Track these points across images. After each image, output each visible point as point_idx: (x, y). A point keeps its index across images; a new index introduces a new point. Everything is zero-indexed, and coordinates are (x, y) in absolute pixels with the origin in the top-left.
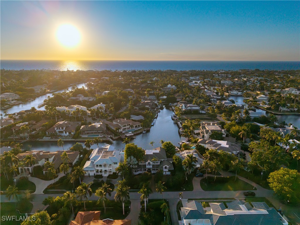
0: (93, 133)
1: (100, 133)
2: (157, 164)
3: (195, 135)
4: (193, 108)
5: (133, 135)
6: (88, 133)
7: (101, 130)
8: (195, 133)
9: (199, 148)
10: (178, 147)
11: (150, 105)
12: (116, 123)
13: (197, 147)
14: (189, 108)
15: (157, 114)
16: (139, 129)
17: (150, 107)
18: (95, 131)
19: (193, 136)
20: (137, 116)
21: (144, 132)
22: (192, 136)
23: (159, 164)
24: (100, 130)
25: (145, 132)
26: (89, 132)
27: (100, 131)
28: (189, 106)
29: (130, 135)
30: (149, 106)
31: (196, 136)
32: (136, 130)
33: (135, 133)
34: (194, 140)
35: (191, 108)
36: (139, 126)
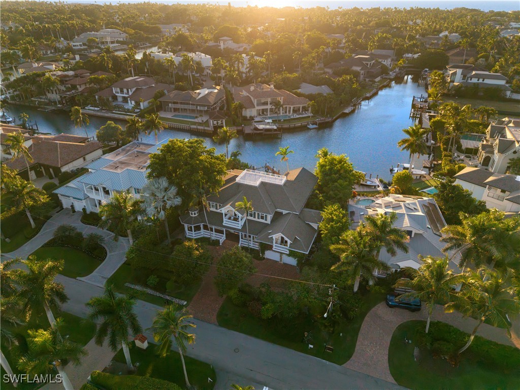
0: (186, 109)
1: (201, 111)
2: (261, 220)
3: (460, 154)
4: (487, 81)
5: (275, 127)
6: (176, 110)
7: (205, 106)
8: (463, 148)
9: (447, 195)
10: (381, 181)
11: (364, 67)
12: (248, 94)
13: (442, 192)
14: (475, 80)
15: (374, 91)
16: (304, 116)
17: (362, 72)
18: (191, 107)
19: (450, 156)
20: (317, 85)
21: (311, 126)
22: (445, 156)
23: (269, 222)
24: (200, 105)
25: (315, 126)
26: (178, 106)
27: (202, 108)
28: (476, 76)
29: (268, 127)
30: (361, 70)
31: (462, 157)
32: (292, 117)
33: (286, 126)
34: (448, 167)
35: (481, 81)
36: (305, 109)
